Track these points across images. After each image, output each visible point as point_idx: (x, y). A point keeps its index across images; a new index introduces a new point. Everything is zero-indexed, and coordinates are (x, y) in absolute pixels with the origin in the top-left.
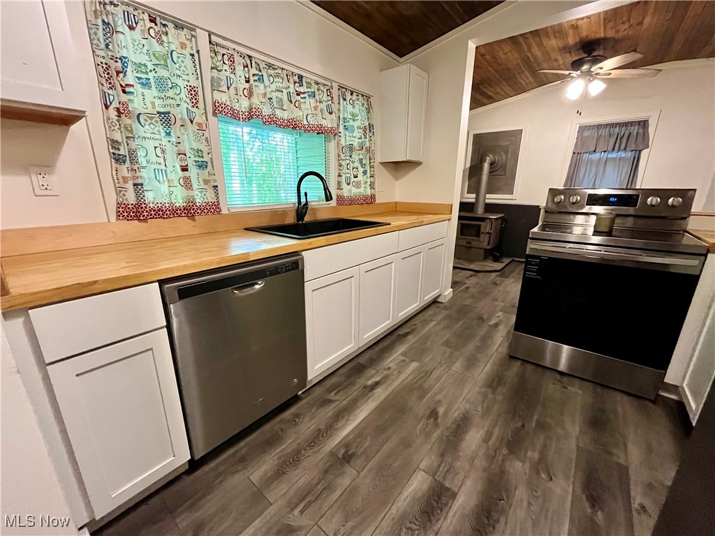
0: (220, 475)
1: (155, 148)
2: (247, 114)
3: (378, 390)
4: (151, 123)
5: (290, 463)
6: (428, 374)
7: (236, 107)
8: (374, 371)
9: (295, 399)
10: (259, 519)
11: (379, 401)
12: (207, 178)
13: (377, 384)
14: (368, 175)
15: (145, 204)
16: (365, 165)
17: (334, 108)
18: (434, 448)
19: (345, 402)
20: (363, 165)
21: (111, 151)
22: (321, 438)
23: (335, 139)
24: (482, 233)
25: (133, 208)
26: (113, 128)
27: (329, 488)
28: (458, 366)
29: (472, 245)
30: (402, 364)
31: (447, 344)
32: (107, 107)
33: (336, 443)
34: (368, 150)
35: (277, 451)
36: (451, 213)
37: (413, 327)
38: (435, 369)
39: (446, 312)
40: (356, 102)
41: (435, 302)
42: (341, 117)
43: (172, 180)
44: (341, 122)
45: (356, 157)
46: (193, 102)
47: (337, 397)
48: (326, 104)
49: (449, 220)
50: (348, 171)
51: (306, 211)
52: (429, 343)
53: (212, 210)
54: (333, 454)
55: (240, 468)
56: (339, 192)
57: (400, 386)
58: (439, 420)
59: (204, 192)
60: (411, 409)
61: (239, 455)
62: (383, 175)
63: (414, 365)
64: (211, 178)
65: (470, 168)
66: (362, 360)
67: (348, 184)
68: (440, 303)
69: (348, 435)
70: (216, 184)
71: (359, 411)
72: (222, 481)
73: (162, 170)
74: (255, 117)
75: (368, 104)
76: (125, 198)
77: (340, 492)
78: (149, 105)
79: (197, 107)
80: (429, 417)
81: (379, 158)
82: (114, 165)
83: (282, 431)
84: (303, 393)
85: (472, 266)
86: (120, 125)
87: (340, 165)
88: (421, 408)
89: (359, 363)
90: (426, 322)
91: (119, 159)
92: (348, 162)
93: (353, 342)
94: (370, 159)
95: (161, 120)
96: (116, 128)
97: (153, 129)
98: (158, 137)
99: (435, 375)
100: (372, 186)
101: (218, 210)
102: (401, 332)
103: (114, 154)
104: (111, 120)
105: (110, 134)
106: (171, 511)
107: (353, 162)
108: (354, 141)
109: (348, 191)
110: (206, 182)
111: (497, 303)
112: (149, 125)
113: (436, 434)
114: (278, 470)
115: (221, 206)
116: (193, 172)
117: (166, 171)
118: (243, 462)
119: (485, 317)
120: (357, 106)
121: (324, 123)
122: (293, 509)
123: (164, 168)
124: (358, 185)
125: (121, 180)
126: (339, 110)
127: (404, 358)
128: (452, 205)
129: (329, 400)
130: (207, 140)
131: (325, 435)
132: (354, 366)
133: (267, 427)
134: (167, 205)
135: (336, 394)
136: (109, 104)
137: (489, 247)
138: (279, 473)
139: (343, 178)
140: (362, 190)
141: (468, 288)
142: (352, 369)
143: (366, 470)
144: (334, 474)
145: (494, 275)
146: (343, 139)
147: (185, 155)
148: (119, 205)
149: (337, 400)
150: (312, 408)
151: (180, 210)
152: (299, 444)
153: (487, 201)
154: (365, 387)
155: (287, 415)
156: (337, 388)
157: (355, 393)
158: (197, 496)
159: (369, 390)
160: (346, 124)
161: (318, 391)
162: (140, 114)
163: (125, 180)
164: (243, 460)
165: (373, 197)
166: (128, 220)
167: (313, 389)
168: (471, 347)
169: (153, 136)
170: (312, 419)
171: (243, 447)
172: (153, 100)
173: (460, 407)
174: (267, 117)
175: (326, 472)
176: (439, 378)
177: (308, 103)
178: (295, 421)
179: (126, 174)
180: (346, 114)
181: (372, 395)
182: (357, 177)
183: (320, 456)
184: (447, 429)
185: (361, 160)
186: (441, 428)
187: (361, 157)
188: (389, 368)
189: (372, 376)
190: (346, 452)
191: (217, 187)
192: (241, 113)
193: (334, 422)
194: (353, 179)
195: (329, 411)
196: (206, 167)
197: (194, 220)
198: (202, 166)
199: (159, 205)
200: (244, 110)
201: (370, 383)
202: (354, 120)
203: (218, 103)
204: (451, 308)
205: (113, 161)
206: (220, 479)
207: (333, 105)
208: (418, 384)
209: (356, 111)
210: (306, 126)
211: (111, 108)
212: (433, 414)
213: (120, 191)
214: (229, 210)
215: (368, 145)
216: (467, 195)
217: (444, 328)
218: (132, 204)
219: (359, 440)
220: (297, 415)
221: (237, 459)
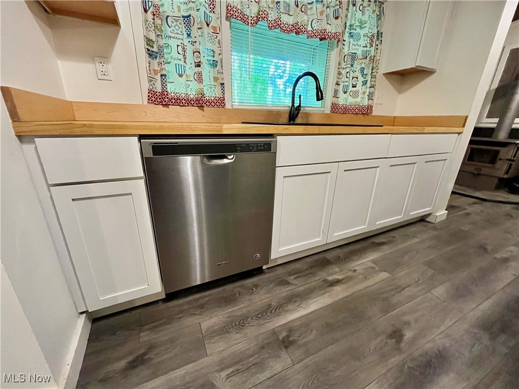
0: (181, 312)
1: (178, 46)
2: (255, 19)
3: (337, 289)
4: (177, 25)
5: (235, 325)
6: (400, 289)
7: (247, 12)
8: (337, 269)
9: (258, 271)
10: (193, 364)
11: (336, 299)
12: (217, 76)
13: (338, 282)
14: (368, 85)
15: (166, 91)
16: (366, 75)
17: (342, 13)
18: (389, 375)
19: (302, 288)
20: (363, 75)
21: (147, 47)
22: (269, 314)
23: (337, 46)
24: (500, 159)
25: (159, 95)
26: (149, 29)
27: (260, 366)
28: (440, 291)
29: (481, 172)
30: (370, 270)
31: (430, 264)
32: (146, 11)
33: (281, 323)
34: (373, 59)
35: (230, 310)
36: (464, 126)
37: (391, 239)
38: (408, 286)
39: (435, 233)
40: (366, 9)
41: (422, 220)
42: (348, 24)
43: (189, 75)
44: (347, 30)
45: (357, 66)
46: (211, 8)
47: (295, 282)
48: (334, 9)
49: (459, 133)
50: (347, 80)
51: (298, 113)
52: (406, 258)
53: (218, 104)
54: (274, 333)
55: (197, 313)
56: (335, 100)
57: (363, 292)
58: (403, 345)
59: (213, 88)
60: (369, 319)
61: (201, 301)
62: (384, 88)
63: (384, 275)
64: (220, 76)
65: (497, 90)
66: (329, 256)
67: (345, 93)
68: (429, 222)
69: (294, 320)
70: (223, 82)
71: (312, 301)
72: (180, 318)
73: (181, 65)
74: (261, 19)
75: (380, 11)
76: (154, 87)
77: (269, 376)
78: (176, 9)
79: (214, 12)
80: (391, 336)
81: (384, 68)
82: (148, 59)
83: (239, 294)
84: (268, 268)
85: (478, 194)
86: (155, 27)
87: (340, 74)
88: (383, 322)
89: (325, 258)
90: (407, 237)
91: (151, 55)
92: (348, 70)
93: (321, 236)
94: (372, 69)
95: (185, 24)
96: (152, 29)
97: (177, 30)
98: (181, 37)
99: (407, 292)
100: (370, 96)
101: (223, 105)
102: (376, 240)
103: (148, 50)
104: (149, 22)
105: (146, 33)
106: (140, 325)
107: (354, 72)
108: (358, 50)
109: (344, 100)
110: (216, 79)
111: (509, 236)
112: (174, 27)
113: (396, 359)
114: (224, 326)
115: (226, 101)
116: (206, 69)
117: (184, 66)
118: (201, 308)
119: (489, 248)
120: (367, 13)
121: (329, 29)
122: (222, 370)
123: (183, 64)
124: (355, 95)
125: (152, 72)
126: (346, 16)
127: (373, 265)
128: (467, 117)
129: (287, 281)
130: (219, 43)
131: (273, 312)
132: (319, 259)
133: (229, 287)
134: (183, 95)
135: (295, 278)
136: (148, 9)
137: (506, 176)
138: (223, 331)
139: (341, 88)
140: (358, 100)
141: (468, 214)
142: (317, 261)
143: (302, 364)
144: (269, 353)
145: (509, 207)
146: (346, 48)
147: (199, 53)
148: (150, 91)
149: (295, 285)
150: (270, 284)
151: (193, 101)
152: (249, 311)
153: (514, 126)
154: (325, 281)
155: (249, 282)
156: (298, 273)
157: (314, 284)
158: (161, 322)
159: (328, 284)
160: (352, 31)
161: (280, 271)
162: (168, 16)
163: (156, 72)
164: (202, 306)
165: (370, 108)
166: (155, 104)
167: (277, 268)
168: (463, 275)
169: (177, 36)
170: (268, 293)
171: (207, 296)
172: (179, 5)
173: (434, 340)
174: (273, 22)
175: (263, 348)
176: (412, 298)
177: (314, 8)
178: (252, 289)
179: (157, 68)
180: (353, 20)
181: (329, 291)
182: (355, 87)
183: (263, 330)
184: (413, 360)
185: (362, 70)
186: (403, 356)
187: (363, 66)
188: (355, 271)
189: (334, 273)
190: (288, 337)
191: (224, 84)
192: (250, 18)
193: (286, 303)
194: (351, 88)
195: (284, 291)
196: (216, 66)
197: (203, 110)
198: (214, 64)
199: (178, 95)
200: (253, 16)
201: (330, 278)
202: (361, 28)
203: (231, 6)
204: (441, 229)
205: (147, 55)
206: (180, 315)
207: (340, 10)
208: (385, 295)
209: (365, 18)
210: (310, 32)
211: (149, 12)
212: (397, 335)
213: (151, 81)
214: (232, 107)
215: (372, 53)
216: (485, 120)
217: (428, 247)
218: (159, 92)
219: (304, 329)
220: (256, 286)
221: (198, 304)
